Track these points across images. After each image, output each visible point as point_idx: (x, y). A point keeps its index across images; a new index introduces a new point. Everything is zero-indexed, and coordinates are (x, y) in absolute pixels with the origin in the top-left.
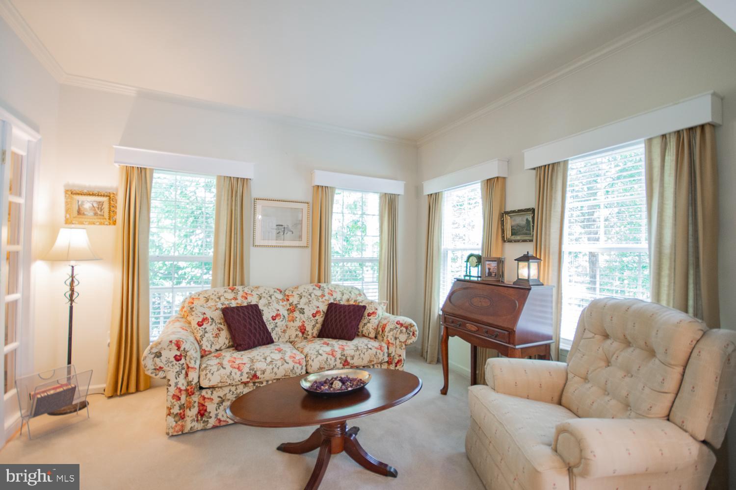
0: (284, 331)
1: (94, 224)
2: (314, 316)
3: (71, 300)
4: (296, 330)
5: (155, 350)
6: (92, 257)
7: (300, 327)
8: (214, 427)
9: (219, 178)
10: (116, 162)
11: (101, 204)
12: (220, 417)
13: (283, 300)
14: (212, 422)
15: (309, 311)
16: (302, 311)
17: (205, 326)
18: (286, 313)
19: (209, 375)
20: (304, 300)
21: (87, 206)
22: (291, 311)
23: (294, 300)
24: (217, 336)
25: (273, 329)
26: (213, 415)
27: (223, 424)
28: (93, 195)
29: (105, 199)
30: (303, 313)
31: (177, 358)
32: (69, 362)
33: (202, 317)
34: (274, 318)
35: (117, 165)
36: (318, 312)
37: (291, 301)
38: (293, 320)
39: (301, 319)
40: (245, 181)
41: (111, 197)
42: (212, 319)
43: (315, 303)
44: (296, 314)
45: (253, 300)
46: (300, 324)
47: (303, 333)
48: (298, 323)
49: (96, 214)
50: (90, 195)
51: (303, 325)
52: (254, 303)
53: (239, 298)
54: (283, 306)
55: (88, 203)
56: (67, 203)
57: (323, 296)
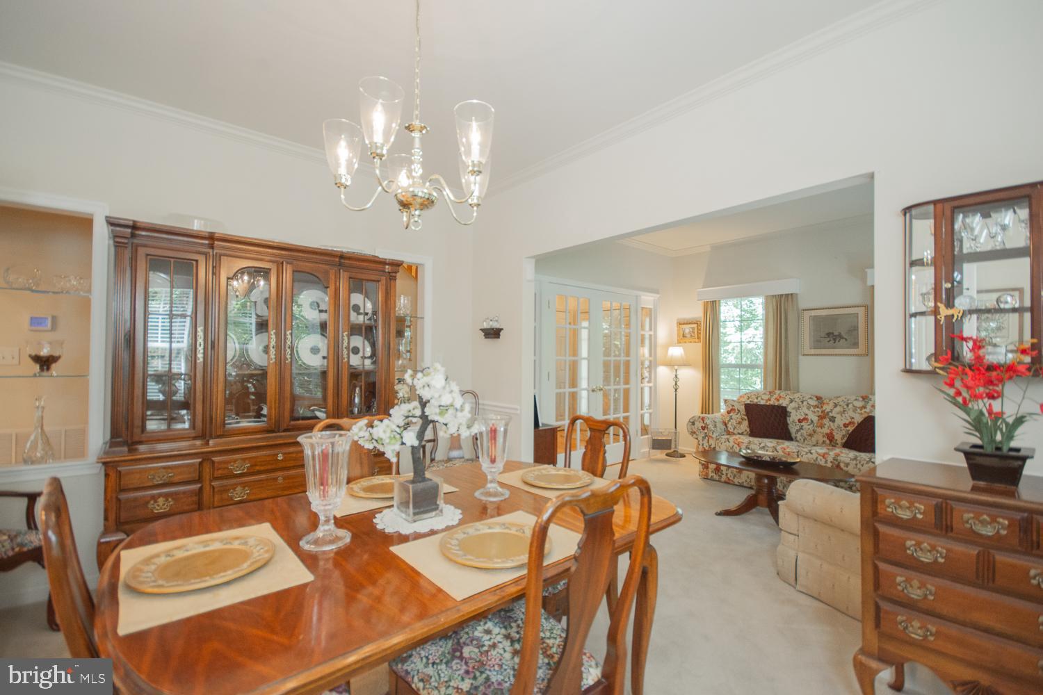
0: (811, 435)
1: (691, 342)
2: (846, 425)
3: (676, 390)
4: (824, 436)
5: (691, 421)
6: (685, 364)
7: (827, 434)
8: (725, 482)
9: (767, 297)
10: (699, 300)
11: (693, 328)
12: (729, 476)
13: (816, 406)
14: (724, 478)
15: (840, 421)
16: (833, 420)
17: (731, 414)
18: (815, 419)
19: (720, 444)
20: (838, 409)
21: (687, 331)
22: (821, 418)
23: (827, 408)
24: (740, 423)
25: (798, 431)
26: (724, 472)
27: (732, 482)
28: (690, 323)
29: (695, 326)
30: (834, 421)
31: (703, 428)
32: (676, 427)
33: (731, 407)
34: (800, 421)
35: (700, 302)
36: (850, 423)
37: (824, 408)
38: (822, 426)
39: (829, 426)
40: (790, 297)
41: (697, 323)
42: (739, 411)
43: (851, 413)
44: (826, 421)
45: (784, 403)
46: (828, 431)
47: (831, 441)
48: (826, 430)
49: (691, 336)
50: (687, 324)
51: (831, 433)
52: (784, 405)
53: (773, 399)
54: (814, 412)
55: (687, 329)
56: (678, 330)
57: (864, 407)
